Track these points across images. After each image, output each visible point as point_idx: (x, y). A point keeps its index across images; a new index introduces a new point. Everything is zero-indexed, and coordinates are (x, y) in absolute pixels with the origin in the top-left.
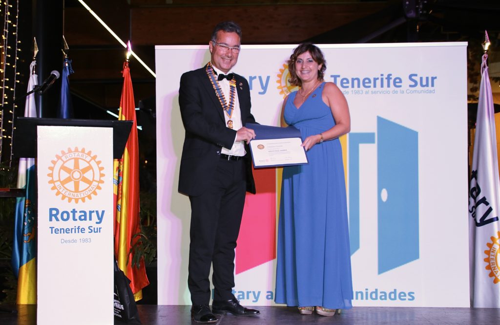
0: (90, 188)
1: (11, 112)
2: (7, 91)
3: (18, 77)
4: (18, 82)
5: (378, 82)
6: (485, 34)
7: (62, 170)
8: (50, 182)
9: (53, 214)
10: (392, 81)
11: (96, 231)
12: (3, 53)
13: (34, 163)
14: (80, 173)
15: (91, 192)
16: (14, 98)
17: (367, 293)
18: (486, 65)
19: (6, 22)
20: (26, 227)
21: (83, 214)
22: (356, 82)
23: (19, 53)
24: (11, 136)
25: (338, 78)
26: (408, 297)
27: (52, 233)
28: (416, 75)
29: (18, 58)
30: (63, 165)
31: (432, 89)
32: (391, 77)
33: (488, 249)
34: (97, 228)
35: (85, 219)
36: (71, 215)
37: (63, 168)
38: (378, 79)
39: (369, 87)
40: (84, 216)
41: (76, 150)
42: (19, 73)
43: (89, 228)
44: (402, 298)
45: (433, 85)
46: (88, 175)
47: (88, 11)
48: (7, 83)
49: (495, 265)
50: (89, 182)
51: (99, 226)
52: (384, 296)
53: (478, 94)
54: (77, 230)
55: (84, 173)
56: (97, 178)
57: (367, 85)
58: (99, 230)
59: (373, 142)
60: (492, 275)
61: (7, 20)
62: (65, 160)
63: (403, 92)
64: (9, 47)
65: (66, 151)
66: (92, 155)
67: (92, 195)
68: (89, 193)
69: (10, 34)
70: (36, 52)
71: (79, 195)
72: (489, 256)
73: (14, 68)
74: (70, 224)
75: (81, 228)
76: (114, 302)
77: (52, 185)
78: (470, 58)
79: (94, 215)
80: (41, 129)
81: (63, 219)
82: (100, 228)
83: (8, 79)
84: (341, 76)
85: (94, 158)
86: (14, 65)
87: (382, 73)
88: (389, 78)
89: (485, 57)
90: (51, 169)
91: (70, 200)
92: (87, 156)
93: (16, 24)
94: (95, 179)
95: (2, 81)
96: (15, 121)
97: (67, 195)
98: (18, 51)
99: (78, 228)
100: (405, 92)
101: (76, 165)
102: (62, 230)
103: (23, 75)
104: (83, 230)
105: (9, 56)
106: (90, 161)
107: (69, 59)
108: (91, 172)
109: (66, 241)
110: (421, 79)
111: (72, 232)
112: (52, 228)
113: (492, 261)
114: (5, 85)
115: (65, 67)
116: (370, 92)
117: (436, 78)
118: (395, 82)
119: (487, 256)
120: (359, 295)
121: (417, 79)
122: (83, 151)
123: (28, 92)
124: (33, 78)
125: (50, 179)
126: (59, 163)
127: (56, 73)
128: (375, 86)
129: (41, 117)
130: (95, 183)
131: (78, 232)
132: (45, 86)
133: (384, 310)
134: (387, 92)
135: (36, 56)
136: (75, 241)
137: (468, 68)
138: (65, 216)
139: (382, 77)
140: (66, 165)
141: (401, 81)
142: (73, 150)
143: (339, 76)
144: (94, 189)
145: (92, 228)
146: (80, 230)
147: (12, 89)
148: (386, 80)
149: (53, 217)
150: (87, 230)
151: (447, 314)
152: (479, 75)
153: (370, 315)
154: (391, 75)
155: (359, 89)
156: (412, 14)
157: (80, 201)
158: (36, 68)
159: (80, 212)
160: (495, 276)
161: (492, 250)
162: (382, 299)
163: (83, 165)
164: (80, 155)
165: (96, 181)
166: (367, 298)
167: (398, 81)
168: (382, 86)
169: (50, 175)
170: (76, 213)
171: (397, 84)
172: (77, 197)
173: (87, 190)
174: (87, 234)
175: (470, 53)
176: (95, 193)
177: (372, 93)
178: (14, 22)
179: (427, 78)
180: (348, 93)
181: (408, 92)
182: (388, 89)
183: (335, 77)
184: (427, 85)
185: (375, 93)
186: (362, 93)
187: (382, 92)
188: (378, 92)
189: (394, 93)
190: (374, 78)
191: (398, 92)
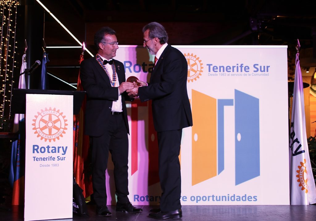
0: (59, 132)
1: (10, 85)
2: (8, 73)
3: (15, 64)
4: (15, 67)
5: (235, 69)
6: (298, 41)
7: (41, 122)
8: (34, 129)
9: (35, 148)
10: (243, 68)
11: (62, 159)
12: (6, 49)
13: (24, 117)
14: (53, 124)
15: (59, 135)
16: (12, 77)
17: (228, 197)
18: (298, 59)
19: (9, 30)
20: (18, 157)
21: (54, 149)
22: (222, 68)
23: (16, 50)
24: (10, 100)
25: (211, 66)
26: (253, 199)
27: (34, 160)
28: (257, 65)
29: (15, 52)
30: (42, 118)
31: (267, 73)
32: (243, 65)
33: (299, 169)
34: (63, 158)
35: (55, 152)
36: (47, 149)
37: (42, 120)
38: (235, 67)
39: (230, 71)
40: (55, 150)
41: (50, 109)
42: (15, 62)
43: (57, 157)
44: (250, 199)
45: (267, 71)
46: (58, 125)
47: (59, 24)
48: (8, 68)
49: (303, 179)
50: (58, 129)
51: (64, 156)
52: (239, 199)
53: (294, 77)
54: (50, 159)
55: (55, 123)
56: (63, 126)
57: (228, 70)
58: (63, 159)
59: (232, 105)
60: (300, 185)
61: (9, 29)
62: (43, 115)
63: (250, 75)
64: (10, 46)
65: (44, 110)
66: (60, 112)
67: (60, 137)
68: (58, 136)
69: (11, 38)
70: (26, 49)
71: (52, 137)
72: (299, 174)
73: (13, 58)
74: (46, 155)
75: (52, 157)
76: (73, 204)
77: (35, 131)
78: (289, 55)
79: (61, 149)
80: (28, 96)
81: (41, 152)
82: (64, 158)
83: (9, 65)
84: (213, 65)
85: (61, 114)
86: (13, 56)
87: (238, 64)
88: (241, 66)
89: (297, 55)
90: (35, 120)
91: (46, 140)
92: (57, 112)
93: (14, 32)
94: (62, 127)
95: (5, 66)
96: (13, 91)
97: (44, 137)
98: (15, 48)
99: (51, 158)
100: (251, 75)
101: (50, 118)
102: (41, 159)
103: (18, 63)
104: (54, 159)
105: (10, 51)
106: (59, 116)
107: (47, 53)
108: (59, 122)
109: (43, 166)
110: (261, 67)
111: (47, 160)
112: (34, 157)
113: (301, 177)
114: (7, 69)
115: (44, 58)
116: (230, 74)
117: (269, 66)
118: (245, 69)
119: (298, 174)
120: (224, 198)
121: (258, 67)
122: (54, 110)
123: (21, 73)
124: (24, 64)
125: (34, 127)
126: (40, 117)
127: (39, 62)
128: (233, 71)
129: (29, 88)
130: (62, 130)
131: (51, 160)
132: (31, 70)
133: (239, 207)
134: (241, 75)
135: (26, 51)
136: (49, 166)
137: (288, 61)
138: (43, 150)
139: (238, 66)
140: (43, 118)
141: (249, 68)
142: (48, 109)
143: (212, 65)
144: (61, 133)
145: (60, 158)
146: (52, 159)
147: (11, 71)
148: (240, 68)
149: (35, 151)
150: (56, 159)
151: (276, 209)
152: (294, 65)
153: (230, 210)
154: (243, 64)
155: (224, 72)
156: (255, 29)
157: (52, 140)
158: (27, 58)
159: (52, 147)
160: (302, 186)
161: (301, 170)
162: (238, 201)
163: (54, 118)
164: (53, 112)
165: (62, 128)
166: (228, 200)
167: (247, 68)
168: (238, 71)
169: (34, 125)
170: (50, 148)
171: (247, 70)
172: (50, 138)
173: (57, 134)
174: (56, 161)
175: (289, 52)
176: (62, 136)
178: (13, 30)
179: (264, 67)
180: (217, 75)
181: (253, 75)
182: (241, 73)
183: (209, 65)
184: (264, 71)
185: (233, 75)
186: (225, 75)
187: (237, 75)
188: (235, 75)
189: (245, 75)
190: (233, 66)
191: (247, 75)
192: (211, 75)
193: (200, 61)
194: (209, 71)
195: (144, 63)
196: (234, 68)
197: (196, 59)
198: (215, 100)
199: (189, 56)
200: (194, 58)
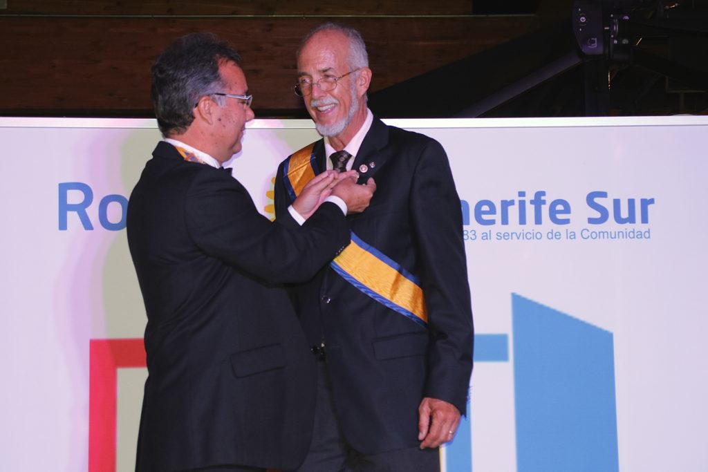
5: (513, 211)
10: (545, 210)
28: (604, 195)
31: (643, 228)
32: (543, 198)
38: (512, 202)
39: (492, 222)
45: (645, 220)
59: (503, 357)
63: (572, 236)
87: (522, 190)
88: (538, 200)
100: (578, 235)
110: (617, 203)
116: (494, 236)
117: (652, 201)
118: (553, 212)
121: (607, 203)
134: (537, 236)
139: (522, 198)
141: (567, 210)
148: (533, 206)
154: (543, 193)
156: (594, 47)
167: (560, 207)
168: (522, 220)
171: (559, 216)
181: (586, 234)
182: (538, 228)
184: (631, 219)
185: (506, 238)
186: (473, 237)
187: (522, 235)
188: (514, 235)
189: (552, 238)
190: (502, 201)
191: (562, 236)
196: (510, 209)
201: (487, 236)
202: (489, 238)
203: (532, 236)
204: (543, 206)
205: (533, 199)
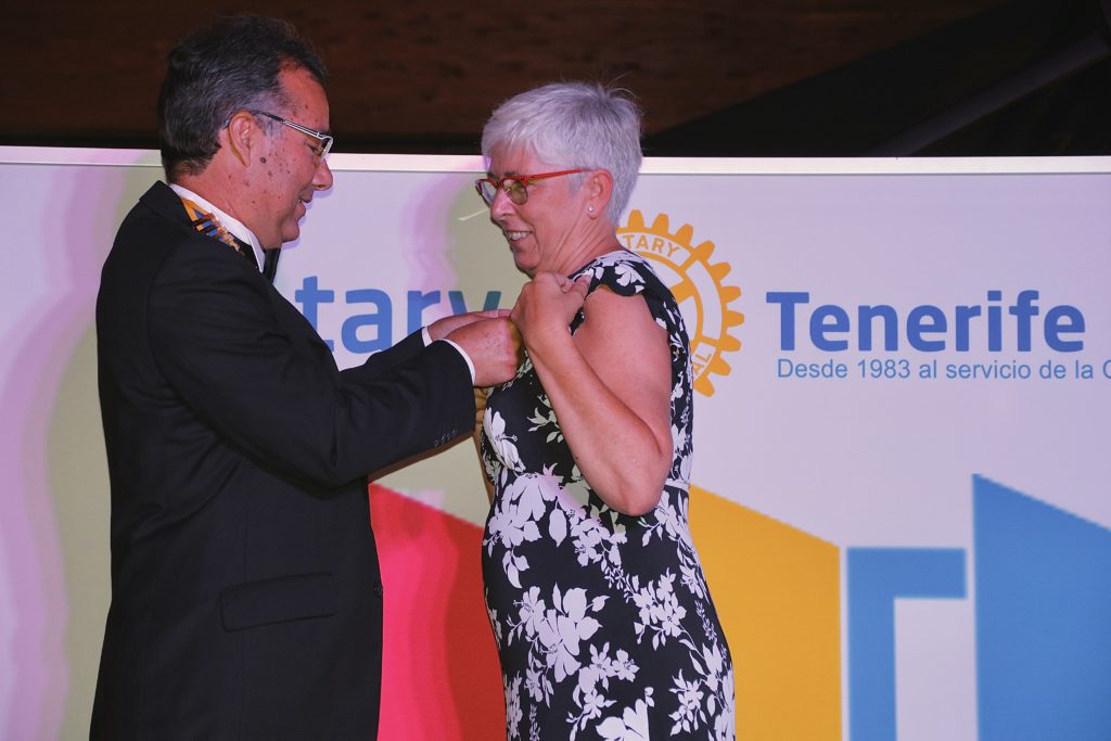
5: (979, 327)
10: (1037, 324)
22: (878, 324)
25: (798, 307)
32: (1033, 303)
38: (976, 311)
39: (940, 346)
57: (926, 337)
59: (957, 591)
63: (1087, 372)
84: (812, 298)
87: (994, 288)
100: (1098, 371)
116: (942, 371)
118: (1051, 330)
134: (1021, 372)
139: (995, 303)
141: (1078, 324)
143: (803, 298)
148: (1015, 318)
154: (1034, 295)
155: (891, 355)
167: (1064, 320)
168: (995, 343)
171: (1063, 337)
177: (952, 372)
180: (841, 371)
182: (1023, 357)
183: (787, 301)
185: (965, 374)
186: (904, 373)
187: (993, 369)
188: (979, 370)
189: (1049, 376)
190: (959, 309)
191: (1067, 373)
192: (799, 371)
193: (720, 271)
194: (788, 342)
195: (311, 282)
196: (973, 321)
197: (687, 254)
198: (832, 550)
199: (637, 236)
200: (672, 250)
201: (929, 371)
202: (932, 375)
203: (1011, 371)
204: (1033, 318)
205: (1015, 304)
